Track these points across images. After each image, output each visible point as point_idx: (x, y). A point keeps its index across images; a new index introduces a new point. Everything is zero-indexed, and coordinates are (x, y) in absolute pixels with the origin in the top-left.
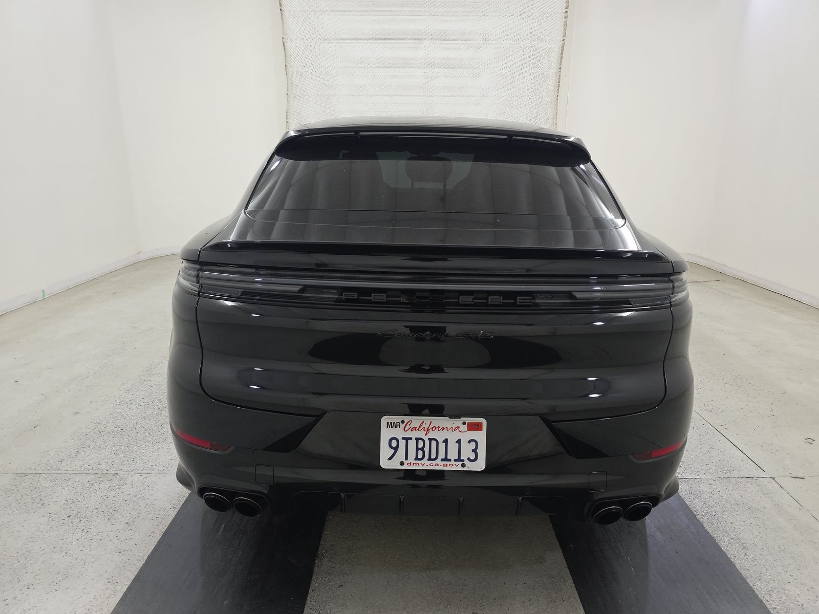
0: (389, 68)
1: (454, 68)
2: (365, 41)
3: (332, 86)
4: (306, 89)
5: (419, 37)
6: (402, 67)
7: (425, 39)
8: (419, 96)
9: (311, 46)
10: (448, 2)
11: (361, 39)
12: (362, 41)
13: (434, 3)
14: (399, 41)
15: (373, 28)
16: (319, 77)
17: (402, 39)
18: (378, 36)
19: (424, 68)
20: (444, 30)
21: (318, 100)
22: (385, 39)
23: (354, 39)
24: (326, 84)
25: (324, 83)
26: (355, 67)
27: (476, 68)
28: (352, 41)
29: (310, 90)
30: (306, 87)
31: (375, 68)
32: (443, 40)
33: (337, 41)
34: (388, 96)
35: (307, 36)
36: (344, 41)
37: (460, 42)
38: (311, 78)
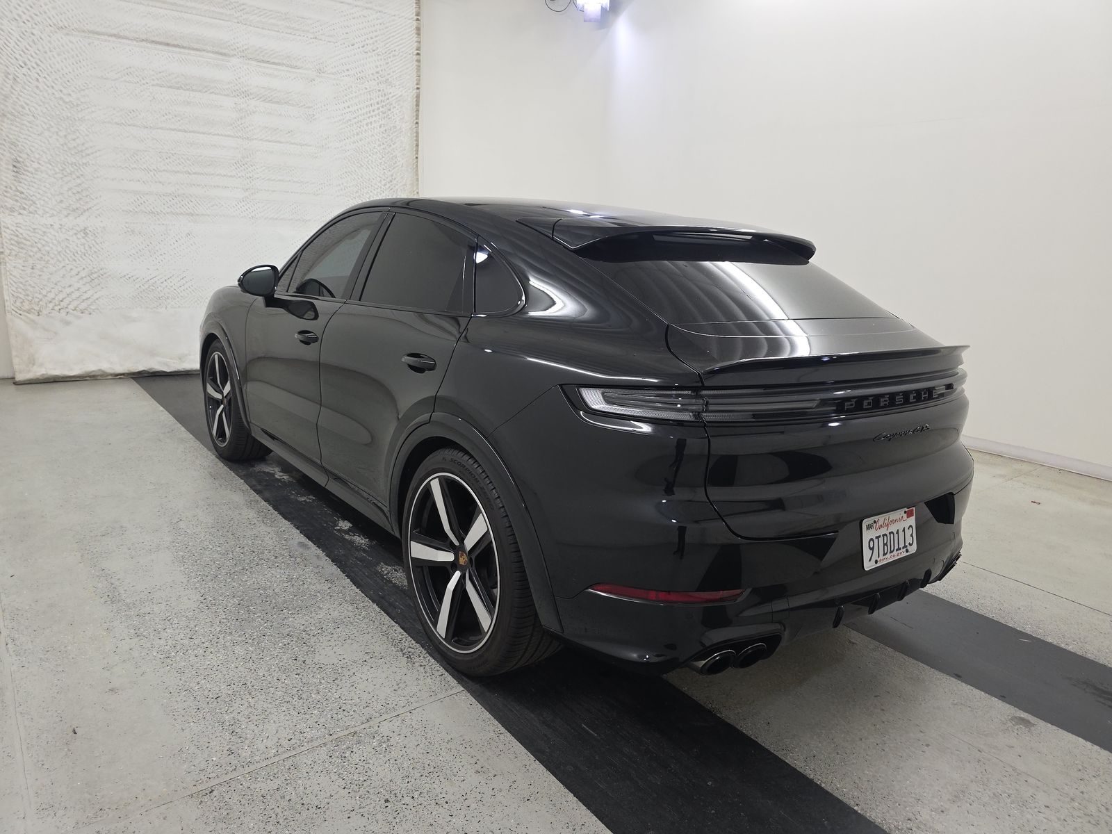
0: (178, 88)
1: (277, 103)
2: (135, 43)
3: (78, 105)
4: (27, 105)
5: (224, 51)
6: (200, 91)
7: (233, 56)
8: (229, 136)
9: (33, 34)
10: (264, 10)
11: (127, 38)
12: (129, 42)
13: (243, 7)
14: (192, 52)
15: (146, 25)
16: (53, 87)
17: (197, 50)
18: (157, 39)
19: (235, 96)
20: (260, 48)
21: (53, 124)
22: (168, 44)
23: (114, 35)
24: (67, 100)
25: (61, 98)
26: (116, 79)
27: (309, 107)
28: (110, 38)
29: (37, 106)
30: (28, 102)
31: (153, 85)
32: (260, 62)
33: (83, 34)
34: (180, 131)
35: (24, 17)
36: (96, 36)
37: (284, 68)
38: (37, 87)
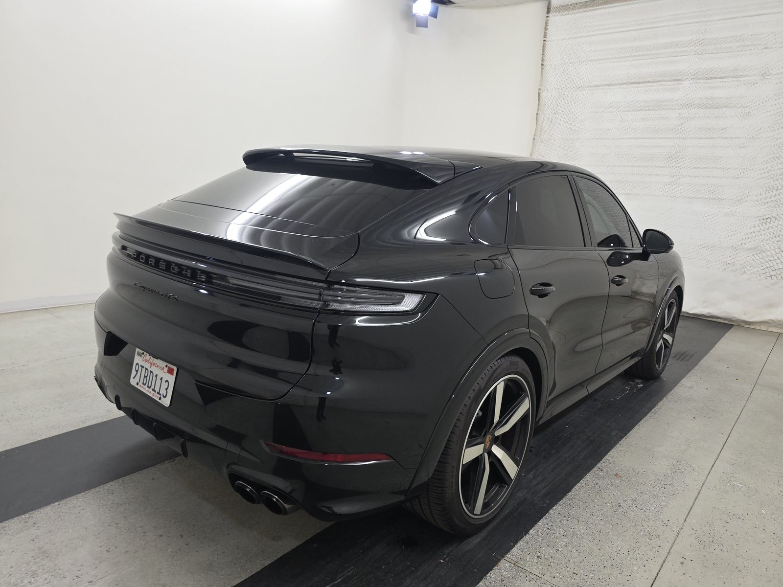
0: (639, 110)
1: (717, 108)
2: (619, 86)
3: (578, 131)
4: (553, 134)
5: (679, 78)
6: (654, 110)
7: (685, 80)
8: (669, 138)
9: (564, 94)
10: (721, 38)
11: (615, 85)
12: (616, 87)
13: (702, 41)
14: (655, 84)
15: (628, 73)
16: (567, 122)
17: (659, 81)
18: (633, 81)
19: (680, 109)
20: (710, 69)
21: (562, 143)
22: (639, 83)
23: (608, 85)
24: (573, 129)
25: (570, 128)
26: (603, 112)
27: (746, 107)
28: (605, 87)
29: (556, 134)
30: (553, 132)
31: (624, 111)
32: (708, 79)
33: (590, 88)
34: (634, 138)
35: (563, 86)
36: (597, 88)
37: (730, 79)
38: (559, 124)
